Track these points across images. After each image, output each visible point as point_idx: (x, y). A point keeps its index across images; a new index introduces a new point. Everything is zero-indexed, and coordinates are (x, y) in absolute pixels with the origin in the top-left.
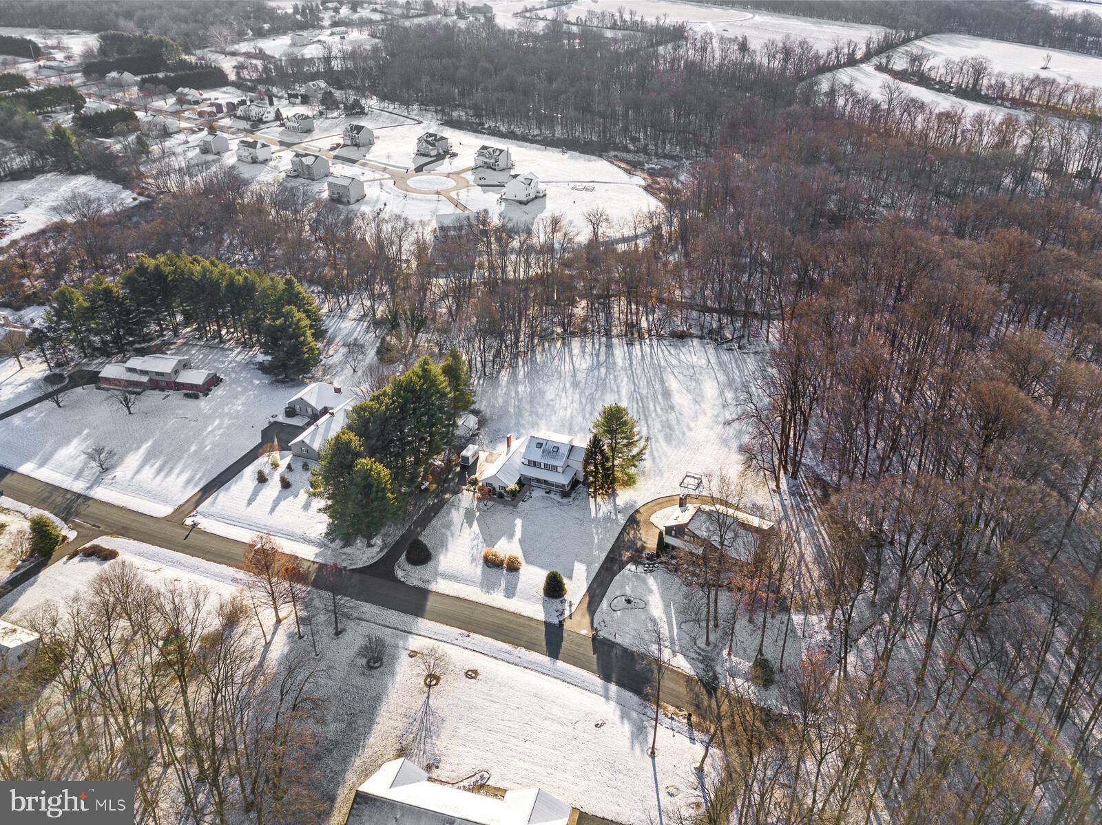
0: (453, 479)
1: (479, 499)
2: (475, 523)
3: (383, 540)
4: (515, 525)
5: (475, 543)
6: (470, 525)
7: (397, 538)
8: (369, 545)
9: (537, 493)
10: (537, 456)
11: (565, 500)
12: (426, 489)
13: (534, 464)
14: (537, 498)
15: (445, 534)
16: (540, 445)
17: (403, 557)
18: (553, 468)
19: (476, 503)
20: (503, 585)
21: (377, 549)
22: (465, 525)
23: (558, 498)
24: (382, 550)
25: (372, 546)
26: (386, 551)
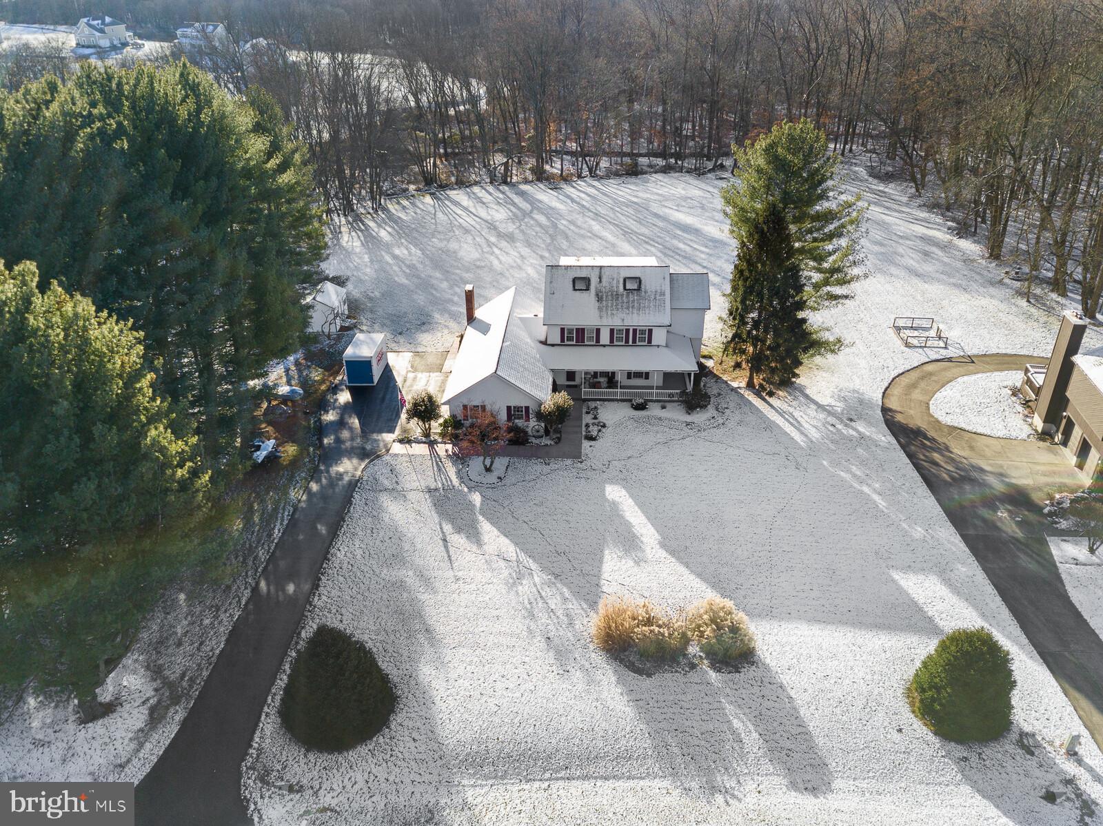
0: (341, 424)
1: (458, 458)
2: (486, 527)
3: (155, 671)
4: (614, 505)
5: (526, 588)
6: (474, 534)
7: (217, 644)
8: (94, 711)
9: (613, 414)
10: (584, 312)
11: (699, 417)
12: (272, 458)
13: (576, 337)
14: (619, 424)
15: (401, 585)
16: (581, 283)
17: (269, 726)
18: (638, 337)
19: (451, 470)
20: (752, 739)
21: (132, 718)
22: (458, 540)
23: (676, 414)
24: (156, 717)
25: (109, 709)
26: (178, 715)
